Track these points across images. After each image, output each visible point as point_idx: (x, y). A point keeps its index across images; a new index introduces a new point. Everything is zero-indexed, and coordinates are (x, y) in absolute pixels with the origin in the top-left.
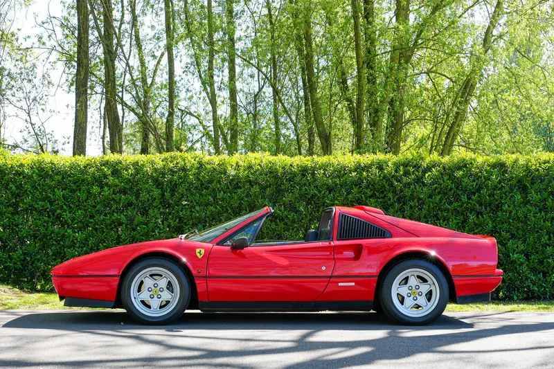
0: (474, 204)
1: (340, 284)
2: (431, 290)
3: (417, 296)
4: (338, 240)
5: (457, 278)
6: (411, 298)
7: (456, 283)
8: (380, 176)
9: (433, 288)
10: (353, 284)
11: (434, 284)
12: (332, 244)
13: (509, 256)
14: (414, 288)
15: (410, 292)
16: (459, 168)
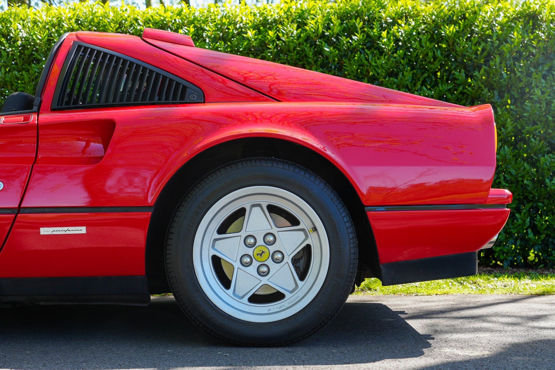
0: (479, 87)
1: (44, 231)
2: (308, 247)
3: (270, 262)
4: (53, 110)
5: (381, 211)
6: (252, 270)
7: (376, 225)
8: (299, 37)
9: (312, 241)
10: (82, 230)
11: (315, 229)
12: (33, 118)
13: (543, 182)
14: (260, 242)
15: (250, 251)
16: (450, 21)
